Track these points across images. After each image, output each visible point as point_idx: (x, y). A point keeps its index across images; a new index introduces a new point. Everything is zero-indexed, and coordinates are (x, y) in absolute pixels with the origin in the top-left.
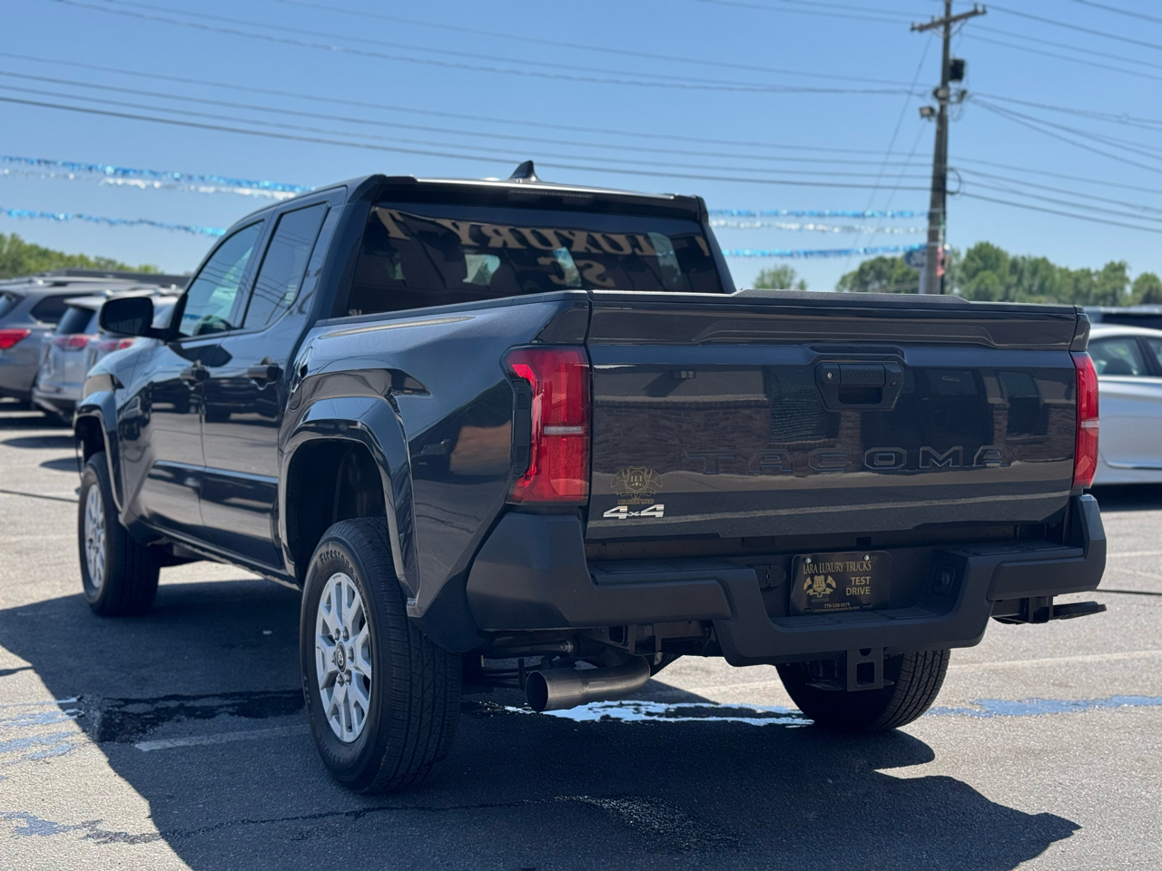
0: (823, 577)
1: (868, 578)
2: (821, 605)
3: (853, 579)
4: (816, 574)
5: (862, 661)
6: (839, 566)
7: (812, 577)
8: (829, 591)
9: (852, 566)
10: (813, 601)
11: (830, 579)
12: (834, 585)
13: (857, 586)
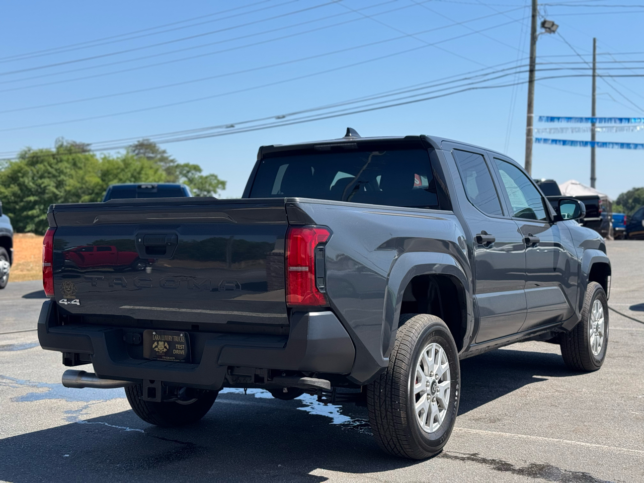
0: (163, 343)
1: (183, 346)
2: (161, 357)
3: (177, 345)
4: (160, 341)
5: (150, 386)
6: (170, 338)
7: (158, 342)
8: (165, 350)
9: (176, 339)
10: (157, 354)
11: (166, 344)
12: (168, 348)
13: (179, 350)
